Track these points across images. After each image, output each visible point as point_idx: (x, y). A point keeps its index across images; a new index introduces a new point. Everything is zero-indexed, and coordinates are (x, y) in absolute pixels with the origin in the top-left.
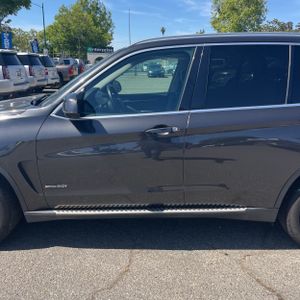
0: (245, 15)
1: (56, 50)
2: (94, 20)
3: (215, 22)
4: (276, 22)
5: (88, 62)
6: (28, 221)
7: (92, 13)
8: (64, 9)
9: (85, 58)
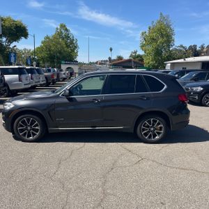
0: (160, 43)
1: (41, 62)
2: (66, 44)
3: (142, 47)
4: (182, 46)
5: (61, 71)
6: (50, 132)
7: (65, 39)
8: (47, 37)
9: (59, 68)
